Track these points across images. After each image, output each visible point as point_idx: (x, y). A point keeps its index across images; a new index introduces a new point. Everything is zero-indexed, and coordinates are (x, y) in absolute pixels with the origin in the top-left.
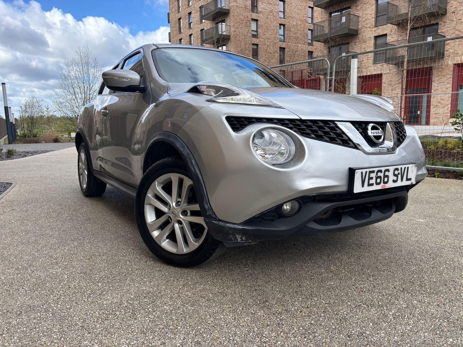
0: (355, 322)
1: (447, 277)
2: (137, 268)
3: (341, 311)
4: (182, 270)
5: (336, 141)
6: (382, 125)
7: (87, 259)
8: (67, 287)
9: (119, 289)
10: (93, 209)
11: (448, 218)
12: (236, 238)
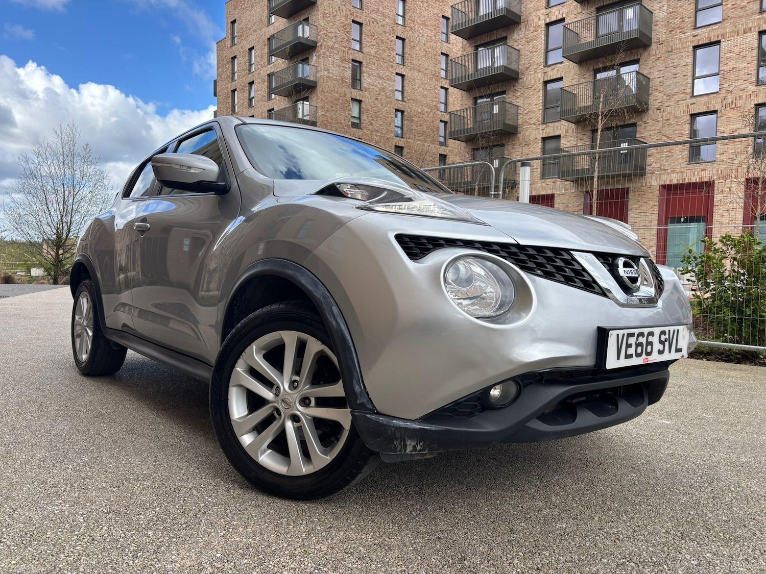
1: (741, 512)
4: (299, 506)
5: (575, 282)
6: (635, 260)
8: (88, 538)
9: (190, 542)
10: (104, 397)
11: (704, 418)
12: (405, 447)
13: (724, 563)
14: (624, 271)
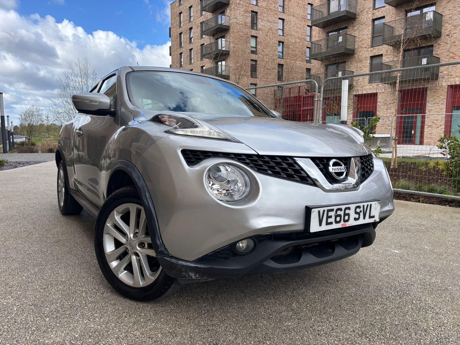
2: (92, 300)
4: (138, 305)
5: (294, 178)
6: (346, 161)
7: (42, 288)
10: (67, 229)
11: (424, 249)
12: (190, 276)
14: (333, 168)
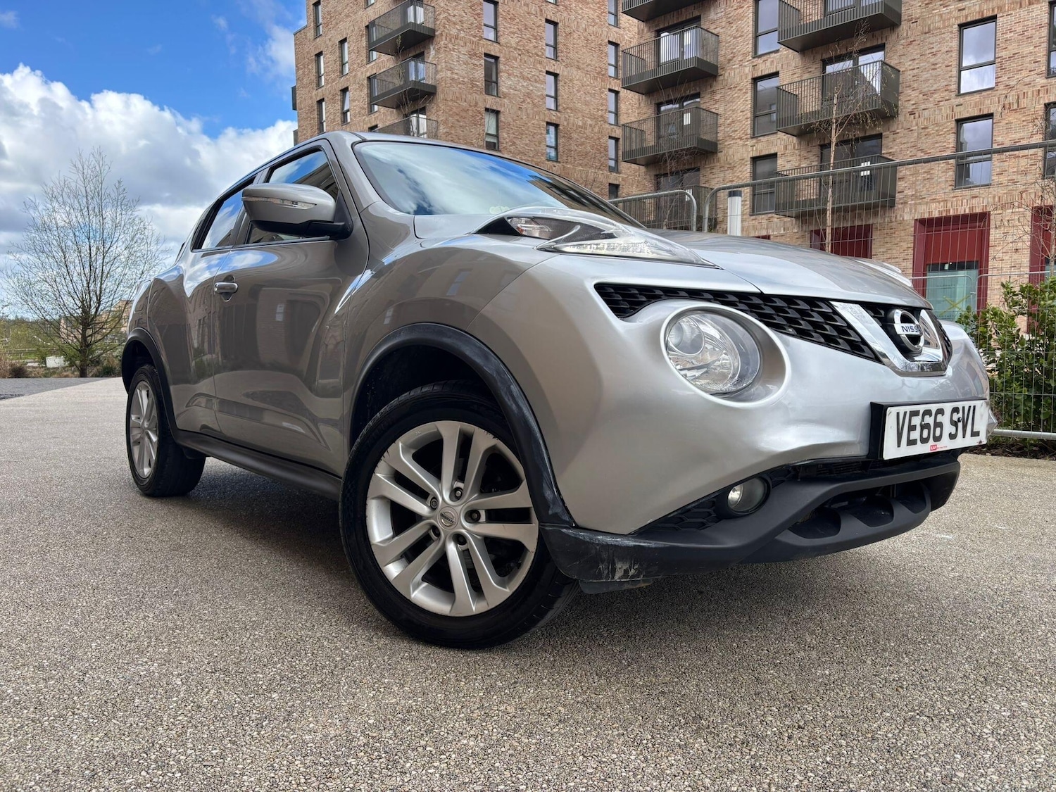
0: (922, 753)
3: (879, 732)
4: (468, 657)
5: (837, 342)
6: (915, 313)
8: (192, 704)
9: (330, 706)
10: (180, 524)
11: (997, 530)
12: (614, 571)
13: (1046, 714)
14: (903, 327)
